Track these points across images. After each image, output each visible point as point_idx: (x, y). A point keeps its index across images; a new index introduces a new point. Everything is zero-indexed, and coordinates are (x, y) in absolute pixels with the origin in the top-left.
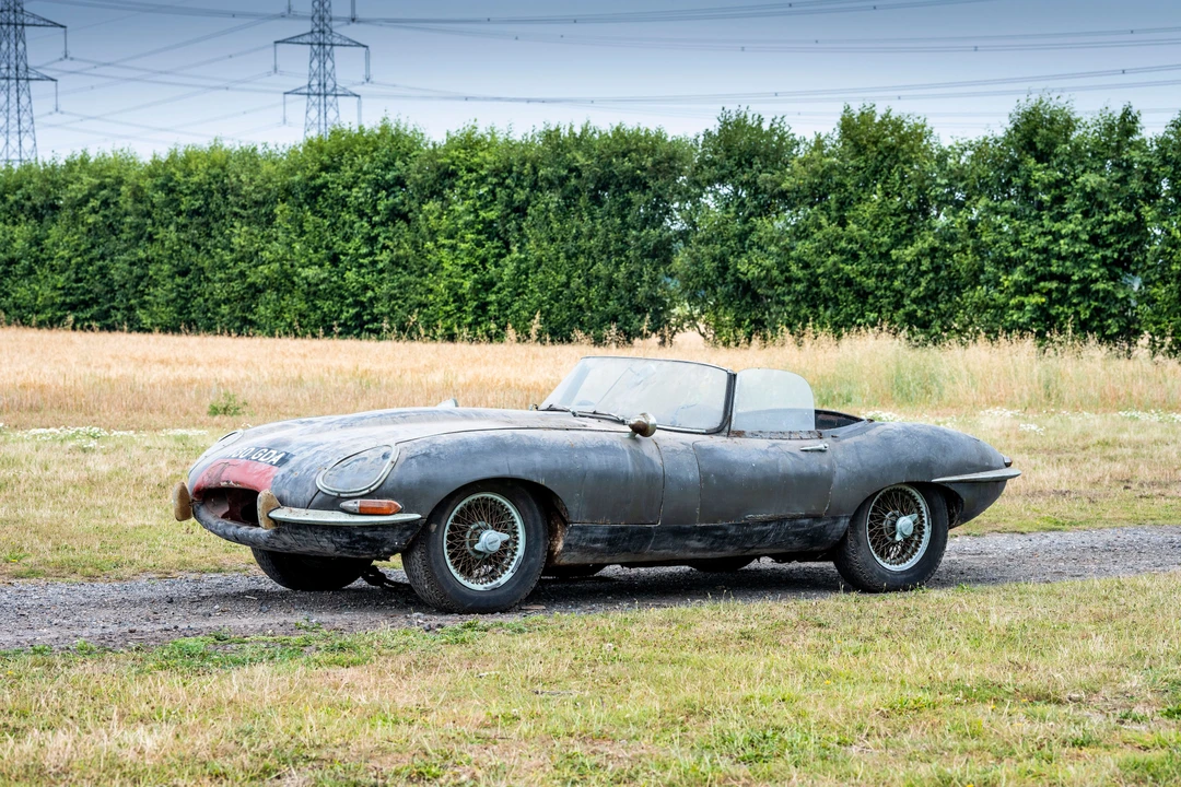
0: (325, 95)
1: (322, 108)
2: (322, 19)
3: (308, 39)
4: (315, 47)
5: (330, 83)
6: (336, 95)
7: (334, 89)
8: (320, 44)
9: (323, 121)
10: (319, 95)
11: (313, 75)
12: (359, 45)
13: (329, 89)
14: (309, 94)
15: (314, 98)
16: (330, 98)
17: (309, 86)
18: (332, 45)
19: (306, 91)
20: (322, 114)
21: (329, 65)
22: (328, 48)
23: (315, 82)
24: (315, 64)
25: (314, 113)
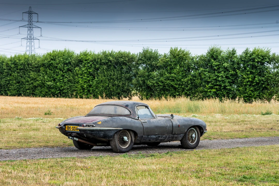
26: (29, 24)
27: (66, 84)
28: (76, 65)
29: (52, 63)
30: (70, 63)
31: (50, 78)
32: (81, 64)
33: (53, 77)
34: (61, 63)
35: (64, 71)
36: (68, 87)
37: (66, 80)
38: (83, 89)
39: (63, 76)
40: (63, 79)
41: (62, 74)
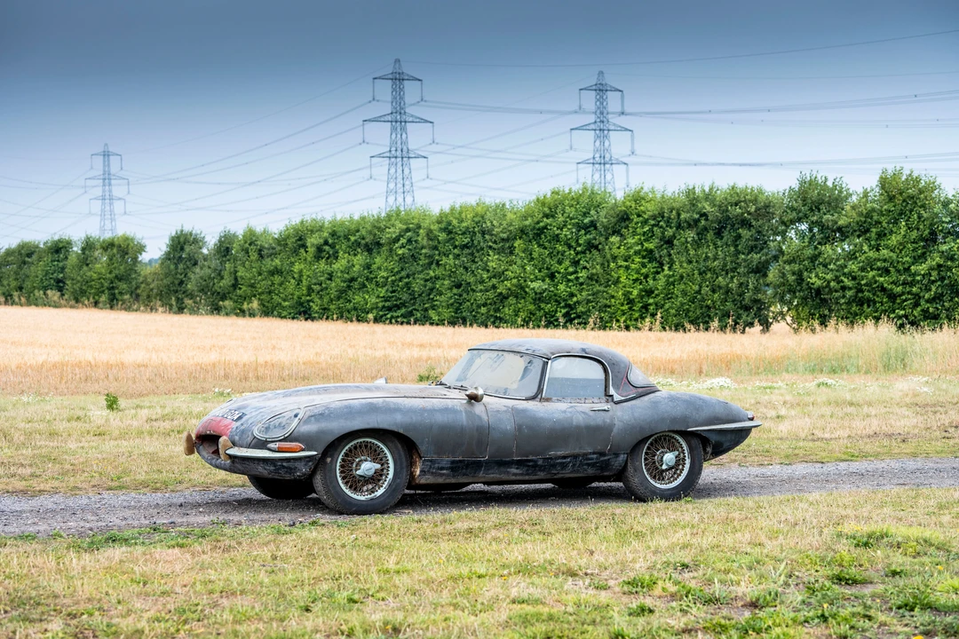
0: (604, 164)
1: (602, 172)
2: (602, 113)
3: (593, 127)
4: (598, 132)
5: (607, 156)
6: (612, 164)
7: (611, 160)
8: (600, 130)
9: (603, 181)
10: (600, 164)
11: (596, 151)
12: (626, 130)
13: (607, 159)
14: (593, 164)
15: (597, 166)
16: (607, 166)
17: (594, 158)
18: (609, 130)
19: (592, 161)
20: (603, 177)
21: (607, 144)
22: (606, 132)
23: (597, 155)
24: (598, 143)
25: (597, 176)
27: (584, 286)
28: (610, 231)
29: (545, 227)
30: (593, 224)
31: (540, 271)
32: (627, 227)
33: (548, 269)
34: (570, 224)
35: (579, 249)
36: (589, 295)
37: (583, 274)
38: (631, 302)
39: (576, 263)
40: (576, 272)
41: (574, 259)
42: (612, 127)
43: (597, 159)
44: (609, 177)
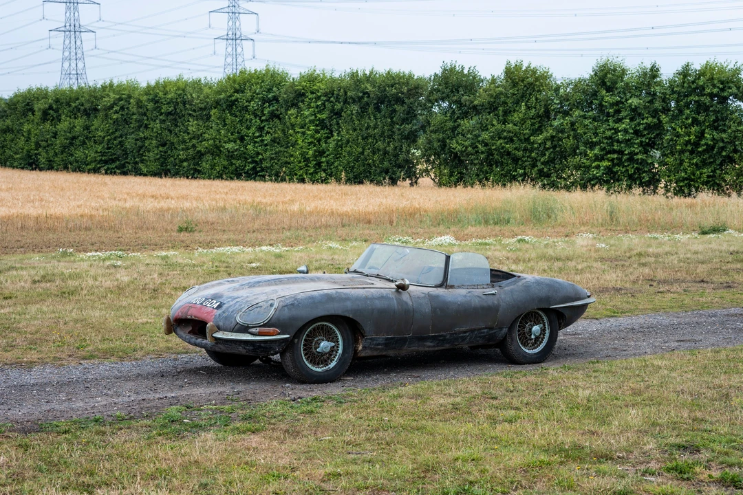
0: (236, 40)
1: (234, 46)
3: (226, 10)
4: (230, 14)
5: (238, 33)
6: (241, 40)
7: (241, 36)
8: (233, 13)
9: (234, 53)
10: (233, 39)
11: (229, 29)
12: (253, 13)
13: (237, 36)
14: (227, 39)
15: (230, 41)
16: (238, 41)
17: (227, 35)
18: (239, 13)
19: (226, 37)
20: (234, 50)
21: (238, 24)
22: (237, 15)
23: (230, 33)
24: (230, 23)
25: (230, 49)
26: (231, 5)
27: (268, 147)
28: (289, 104)
29: (236, 100)
30: (276, 99)
31: (232, 134)
32: (303, 101)
33: (238, 133)
34: (257, 98)
35: (264, 118)
36: (272, 154)
37: (268, 138)
38: (307, 160)
39: (261, 129)
40: (261, 136)
41: (259, 125)
42: (241, 11)
43: (230, 36)
44: (239, 50)
